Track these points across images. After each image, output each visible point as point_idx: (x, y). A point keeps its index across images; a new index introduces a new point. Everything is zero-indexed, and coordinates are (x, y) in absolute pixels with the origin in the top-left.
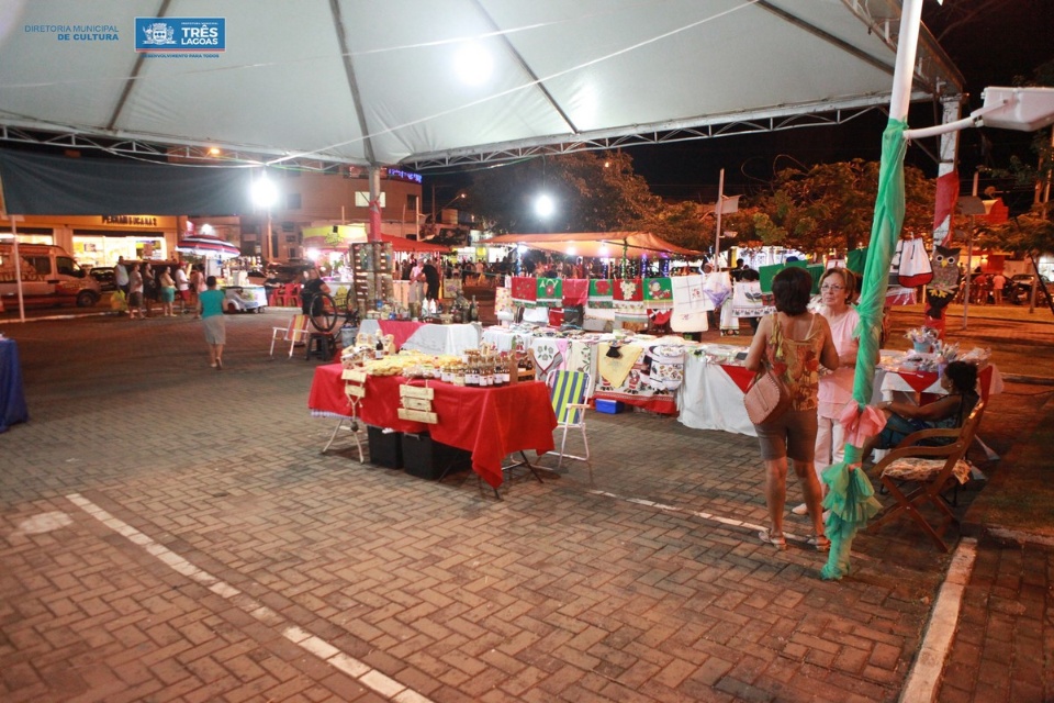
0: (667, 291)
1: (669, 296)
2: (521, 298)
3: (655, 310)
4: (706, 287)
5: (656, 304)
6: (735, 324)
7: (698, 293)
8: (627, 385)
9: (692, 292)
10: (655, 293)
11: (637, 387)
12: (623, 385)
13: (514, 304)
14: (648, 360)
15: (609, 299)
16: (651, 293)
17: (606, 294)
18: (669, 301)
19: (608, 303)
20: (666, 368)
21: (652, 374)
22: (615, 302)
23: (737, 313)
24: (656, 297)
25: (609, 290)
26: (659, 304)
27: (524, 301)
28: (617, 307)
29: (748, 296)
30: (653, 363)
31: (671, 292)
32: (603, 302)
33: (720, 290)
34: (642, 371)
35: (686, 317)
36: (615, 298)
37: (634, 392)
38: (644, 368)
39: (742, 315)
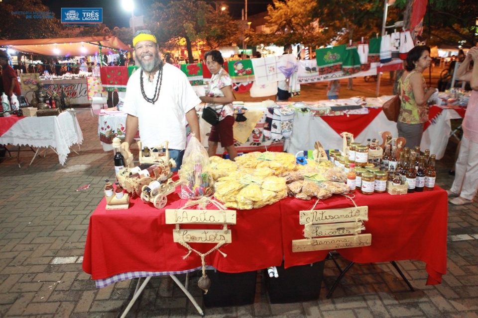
0: (249, 69)
1: (251, 73)
2: (113, 84)
3: (238, 83)
4: (280, 65)
5: (240, 79)
6: (298, 88)
7: (274, 69)
8: (252, 140)
9: (268, 69)
10: (239, 71)
11: (261, 140)
12: (248, 140)
13: (105, 89)
14: (269, 120)
15: (200, 78)
16: (236, 72)
17: (196, 74)
18: (251, 76)
19: (198, 81)
20: (285, 124)
21: (273, 129)
22: (206, 80)
23: (300, 81)
24: (240, 74)
25: (199, 71)
26: (243, 79)
27: (116, 86)
28: (207, 83)
29: (308, 69)
30: (273, 122)
31: (252, 70)
32: (194, 81)
33: (289, 66)
34: (265, 129)
35: (263, 86)
36: (205, 77)
37: (258, 144)
38: (266, 126)
39: (303, 82)
